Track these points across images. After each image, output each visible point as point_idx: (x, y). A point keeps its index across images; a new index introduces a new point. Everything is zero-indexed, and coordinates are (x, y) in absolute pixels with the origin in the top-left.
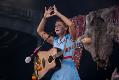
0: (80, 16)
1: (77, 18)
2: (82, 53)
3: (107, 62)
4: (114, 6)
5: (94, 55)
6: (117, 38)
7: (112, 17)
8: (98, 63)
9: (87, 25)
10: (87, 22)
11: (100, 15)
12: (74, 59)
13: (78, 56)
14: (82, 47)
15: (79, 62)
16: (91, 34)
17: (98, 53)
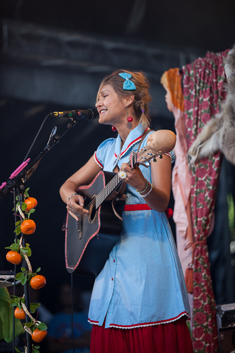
0: (211, 56)
1: (203, 63)
2: (218, 172)
12: (195, 190)
13: (208, 181)
14: (218, 153)
15: (210, 200)
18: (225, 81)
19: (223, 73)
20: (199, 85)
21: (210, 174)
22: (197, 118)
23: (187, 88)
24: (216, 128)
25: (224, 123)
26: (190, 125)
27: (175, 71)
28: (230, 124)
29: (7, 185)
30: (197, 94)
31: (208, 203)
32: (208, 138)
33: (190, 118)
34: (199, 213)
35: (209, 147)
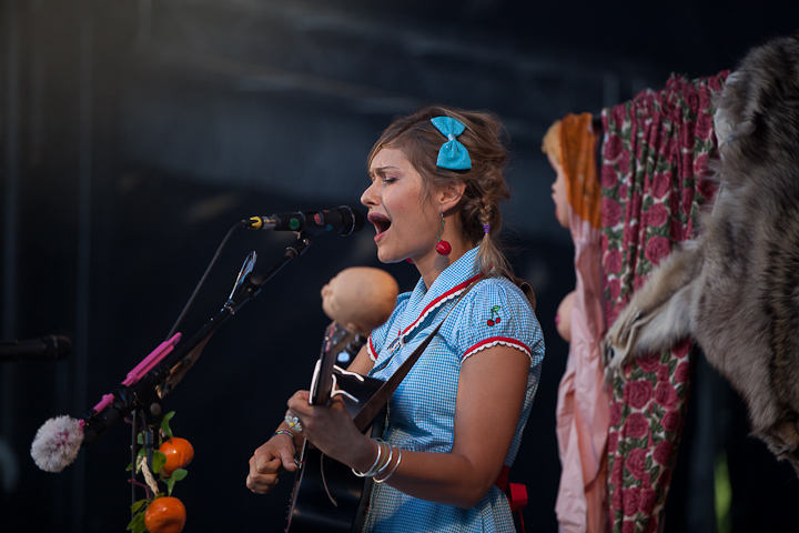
0: (679, 87)
1: (657, 103)
2: (685, 393)
12: (620, 439)
13: (654, 415)
14: (684, 343)
15: (658, 468)
16: (743, 232)
17: (788, 392)
18: (714, 154)
19: (710, 132)
20: (644, 162)
21: (662, 400)
22: (635, 248)
23: (610, 167)
24: (684, 277)
25: (706, 265)
26: (613, 266)
27: (583, 122)
28: (721, 269)
29: (115, 401)
30: (638, 184)
31: (652, 476)
32: (661, 302)
33: (615, 246)
34: (627, 501)
35: (663, 326)
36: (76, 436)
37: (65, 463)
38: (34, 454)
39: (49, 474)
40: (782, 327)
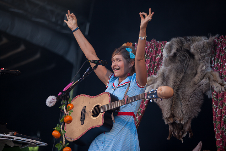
0: (154, 42)
1: (149, 44)
2: (147, 106)
3: (187, 128)
4: (217, 36)
5: (166, 114)
6: (211, 91)
7: (209, 54)
8: (171, 128)
9: (164, 59)
10: (165, 54)
11: (189, 47)
15: (138, 121)
16: (167, 76)
17: (174, 111)
18: (161, 58)
19: (161, 53)
21: (142, 107)
24: (151, 82)
27: (130, 44)
28: (161, 83)
29: (62, 94)
31: (137, 122)
36: (55, 100)
37: (53, 105)
38: (46, 102)
39: (49, 107)
40: (175, 98)
